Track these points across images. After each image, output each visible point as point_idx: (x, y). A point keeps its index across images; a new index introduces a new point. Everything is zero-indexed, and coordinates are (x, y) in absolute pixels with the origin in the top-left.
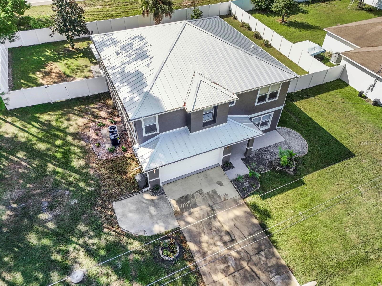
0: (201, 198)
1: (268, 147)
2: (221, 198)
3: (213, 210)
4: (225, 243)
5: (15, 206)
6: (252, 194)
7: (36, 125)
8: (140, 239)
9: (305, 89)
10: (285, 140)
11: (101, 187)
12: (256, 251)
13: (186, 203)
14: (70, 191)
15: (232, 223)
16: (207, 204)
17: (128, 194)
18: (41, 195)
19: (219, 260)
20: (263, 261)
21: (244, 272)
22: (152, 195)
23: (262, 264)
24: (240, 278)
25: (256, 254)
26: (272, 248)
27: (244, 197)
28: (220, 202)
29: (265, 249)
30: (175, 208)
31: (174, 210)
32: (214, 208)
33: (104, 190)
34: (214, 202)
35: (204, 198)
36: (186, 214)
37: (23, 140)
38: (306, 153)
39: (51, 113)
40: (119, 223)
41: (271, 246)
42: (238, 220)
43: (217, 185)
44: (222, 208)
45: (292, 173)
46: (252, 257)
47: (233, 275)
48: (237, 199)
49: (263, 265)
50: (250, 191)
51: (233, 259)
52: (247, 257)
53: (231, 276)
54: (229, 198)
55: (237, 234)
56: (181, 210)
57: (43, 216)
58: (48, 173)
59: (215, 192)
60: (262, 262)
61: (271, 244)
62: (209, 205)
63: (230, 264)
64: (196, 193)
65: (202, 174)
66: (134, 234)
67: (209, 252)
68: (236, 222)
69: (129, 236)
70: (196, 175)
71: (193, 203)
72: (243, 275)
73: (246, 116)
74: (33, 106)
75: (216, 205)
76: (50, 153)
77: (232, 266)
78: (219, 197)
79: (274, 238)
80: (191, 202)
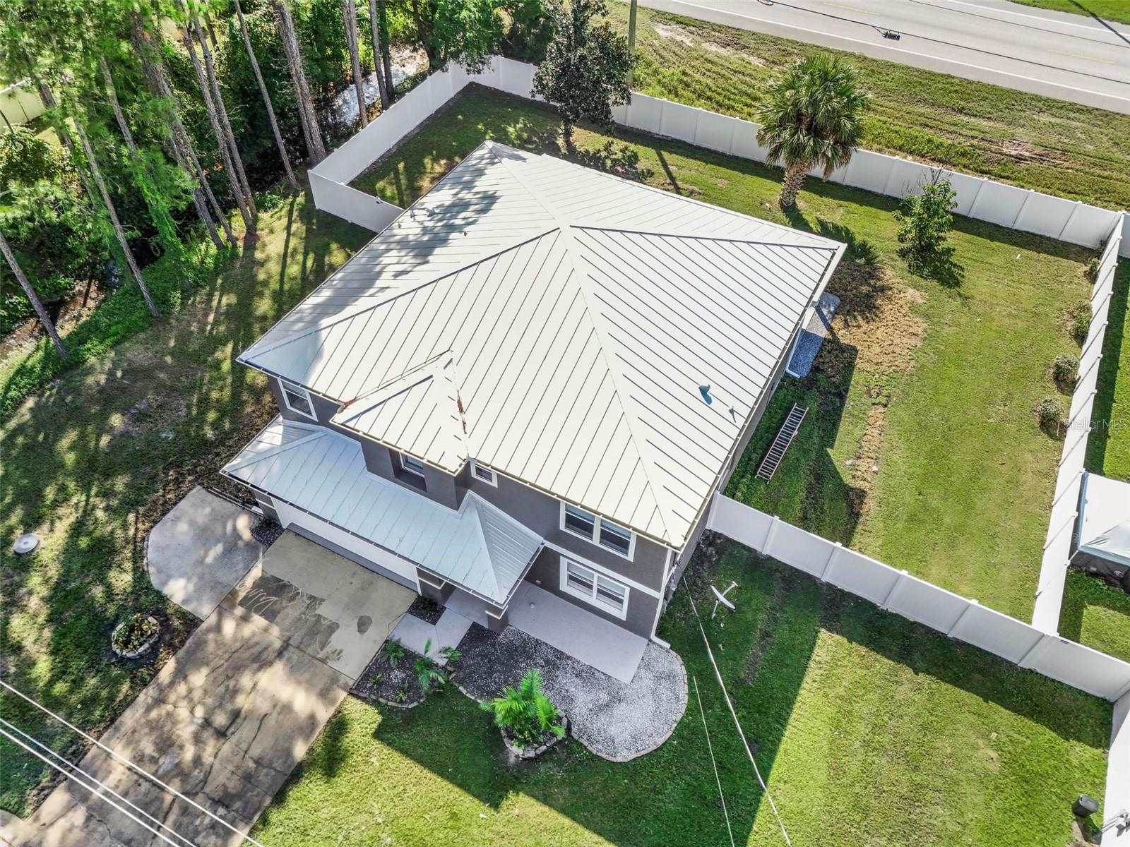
0: (297, 613)
2: (322, 649)
3: (280, 654)
4: (207, 723)
6: (375, 703)
7: (310, 263)
10: (628, 681)
15: (264, 707)
16: (288, 634)
17: (231, 493)
21: (157, 798)
22: (252, 530)
26: (247, 824)
27: (355, 692)
28: (311, 653)
30: (242, 585)
31: (237, 588)
32: (285, 653)
34: (301, 643)
35: (300, 619)
38: (619, 759)
40: (158, 525)
41: (251, 819)
42: (281, 716)
43: (356, 621)
46: (200, 795)
48: (341, 682)
51: (177, 761)
54: (334, 665)
59: (333, 628)
61: (256, 818)
62: (289, 638)
64: (305, 598)
65: (367, 575)
66: (145, 561)
68: (275, 715)
71: (276, 607)
73: (541, 539)
77: (160, 767)
80: (275, 603)
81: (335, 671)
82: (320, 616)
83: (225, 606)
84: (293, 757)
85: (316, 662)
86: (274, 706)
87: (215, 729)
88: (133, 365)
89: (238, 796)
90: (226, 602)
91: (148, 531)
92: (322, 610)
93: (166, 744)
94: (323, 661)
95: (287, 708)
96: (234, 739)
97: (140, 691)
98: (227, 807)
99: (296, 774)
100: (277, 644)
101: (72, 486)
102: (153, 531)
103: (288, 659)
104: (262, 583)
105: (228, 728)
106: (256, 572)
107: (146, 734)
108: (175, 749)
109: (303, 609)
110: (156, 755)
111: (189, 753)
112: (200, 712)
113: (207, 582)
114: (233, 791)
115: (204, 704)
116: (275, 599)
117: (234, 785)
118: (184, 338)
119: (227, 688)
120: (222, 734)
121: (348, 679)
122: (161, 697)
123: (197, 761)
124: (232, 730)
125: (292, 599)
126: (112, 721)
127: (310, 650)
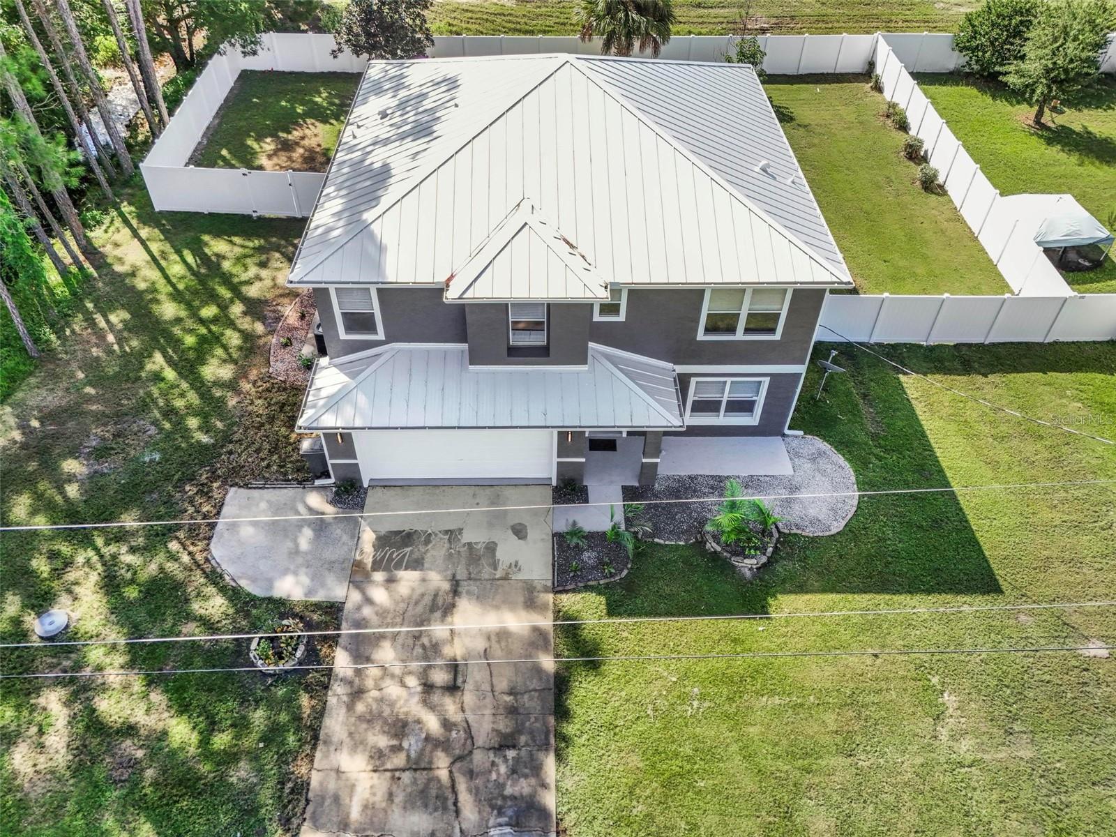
0: (443, 552)
1: (728, 477)
2: (495, 569)
3: (455, 592)
4: (428, 687)
5: (35, 424)
6: (587, 588)
7: (190, 259)
8: (234, 594)
9: (970, 346)
10: (792, 473)
11: (231, 442)
12: (495, 741)
13: (398, 549)
14: (161, 429)
15: (480, 645)
16: (449, 573)
17: (276, 480)
18: (100, 419)
19: (385, 722)
20: (498, 774)
21: (430, 780)
22: (331, 503)
23: (488, 781)
24: (409, 790)
25: (493, 748)
26: (547, 750)
27: (561, 588)
28: (487, 577)
29: (527, 745)
30: (362, 552)
31: (358, 558)
32: (460, 589)
33: (230, 453)
34: (470, 574)
35: (451, 554)
36: (379, 576)
37: (142, 286)
38: (834, 531)
39: (236, 240)
40: (214, 540)
41: (548, 744)
42: (503, 644)
43: (510, 531)
44: (480, 598)
45: (748, 574)
46: (475, 751)
47: (397, 774)
48: (539, 587)
49: (490, 785)
50: (589, 580)
51: (423, 736)
52: (464, 745)
53: (388, 774)
54: (521, 576)
55: (475, 677)
56: (374, 562)
57: (71, 466)
58: (143, 374)
59: (491, 548)
60: (494, 776)
61: (552, 741)
62: (454, 576)
63: (405, 745)
64: (441, 535)
65: (488, 491)
66: (227, 578)
67: (374, 693)
68: (495, 646)
69: (214, 577)
70: (471, 491)
71: (415, 556)
72: (421, 787)
73: (669, 365)
74: (210, 214)
75: (471, 582)
76: (177, 331)
77: (408, 751)
78: (495, 566)
79: (570, 729)
80: (412, 552)
81: (525, 581)
82: (470, 544)
83: (358, 578)
84: (545, 672)
85: (498, 582)
86: (489, 638)
87: (442, 687)
88: (46, 411)
89: (518, 731)
90: (357, 575)
91: (206, 549)
92: (467, 537)
93: (400, 727)
94: (506, 578)
95: (502, 635)
96: (469, 686)
97: (326, 695)
98: (514, 747)
99: (561, 684)
100: (446, 586)
101: (65, 549)
102: (212, 546)
103: (468, 593)
104: (383, 541)
105: (455, 679)
106: (368, 537)
107: (366, 730)
108: (411, 726)
109: (447, 545)
110: (395, 742)
111: (432, 723)
112: (412, 682)
113: (318, 567)
114: (508, 730)
115: (410, 673)
116: (409, 549)
117: (504, 725)
118: (92, 366)
119: (423, 647)
120: (453, 688)
121: (543, 582)
122: (356, 688)
123: (447, 725)
124: (460, 680)
125: (427, 541)
126: (316, 738)
127: (485, 576)
